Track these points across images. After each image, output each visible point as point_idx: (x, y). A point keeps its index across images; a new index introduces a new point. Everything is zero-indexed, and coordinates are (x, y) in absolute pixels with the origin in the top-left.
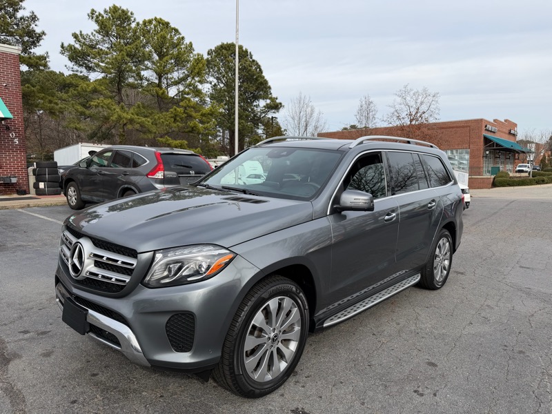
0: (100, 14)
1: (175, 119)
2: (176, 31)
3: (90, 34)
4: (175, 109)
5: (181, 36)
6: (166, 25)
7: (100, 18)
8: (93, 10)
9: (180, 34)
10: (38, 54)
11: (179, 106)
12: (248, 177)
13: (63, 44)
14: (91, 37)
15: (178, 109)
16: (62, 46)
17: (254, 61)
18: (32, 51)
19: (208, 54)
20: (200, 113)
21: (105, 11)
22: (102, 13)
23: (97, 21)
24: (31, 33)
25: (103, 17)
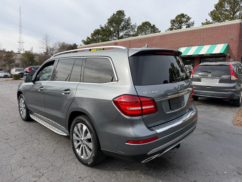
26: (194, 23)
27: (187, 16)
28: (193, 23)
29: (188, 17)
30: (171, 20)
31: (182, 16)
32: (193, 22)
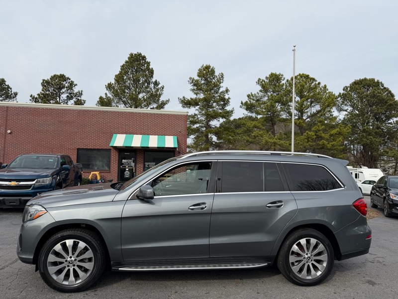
0: (263, 80)
1: (308, 140)
2: (314, 80)
3: (256, 93)
4: (307, 133)
5: (317, 83)
6: (307, 77)
7: (263, 82)
8: (259, 79)
9: (316, 81)
10: (228, 110)
11: (310, 131)
12: (362, 183)
13: (242, 102)
14: (257, 95)
15: (309, 133)
16: (242, 103)
17: (385, 88)
18: (226, 108)
19: (344, 90)
20: (329, 135)
21: (267, 78)
22: (264, 79)
23: (260, 85)
24: (223, 99)
25: (265, 82)
26: (82, 94)
27: (70, 79)
28: (80, 92)
29: (72, 81)
30: (44, 80)
31: (62, 77)
32: (82, 91)
